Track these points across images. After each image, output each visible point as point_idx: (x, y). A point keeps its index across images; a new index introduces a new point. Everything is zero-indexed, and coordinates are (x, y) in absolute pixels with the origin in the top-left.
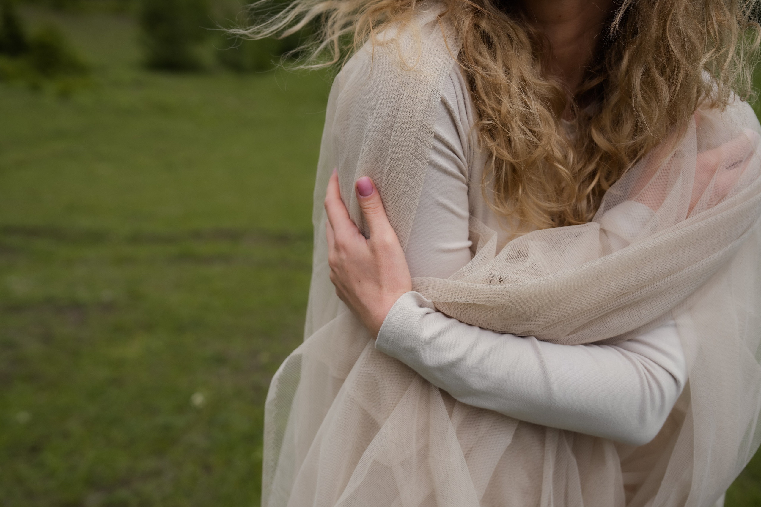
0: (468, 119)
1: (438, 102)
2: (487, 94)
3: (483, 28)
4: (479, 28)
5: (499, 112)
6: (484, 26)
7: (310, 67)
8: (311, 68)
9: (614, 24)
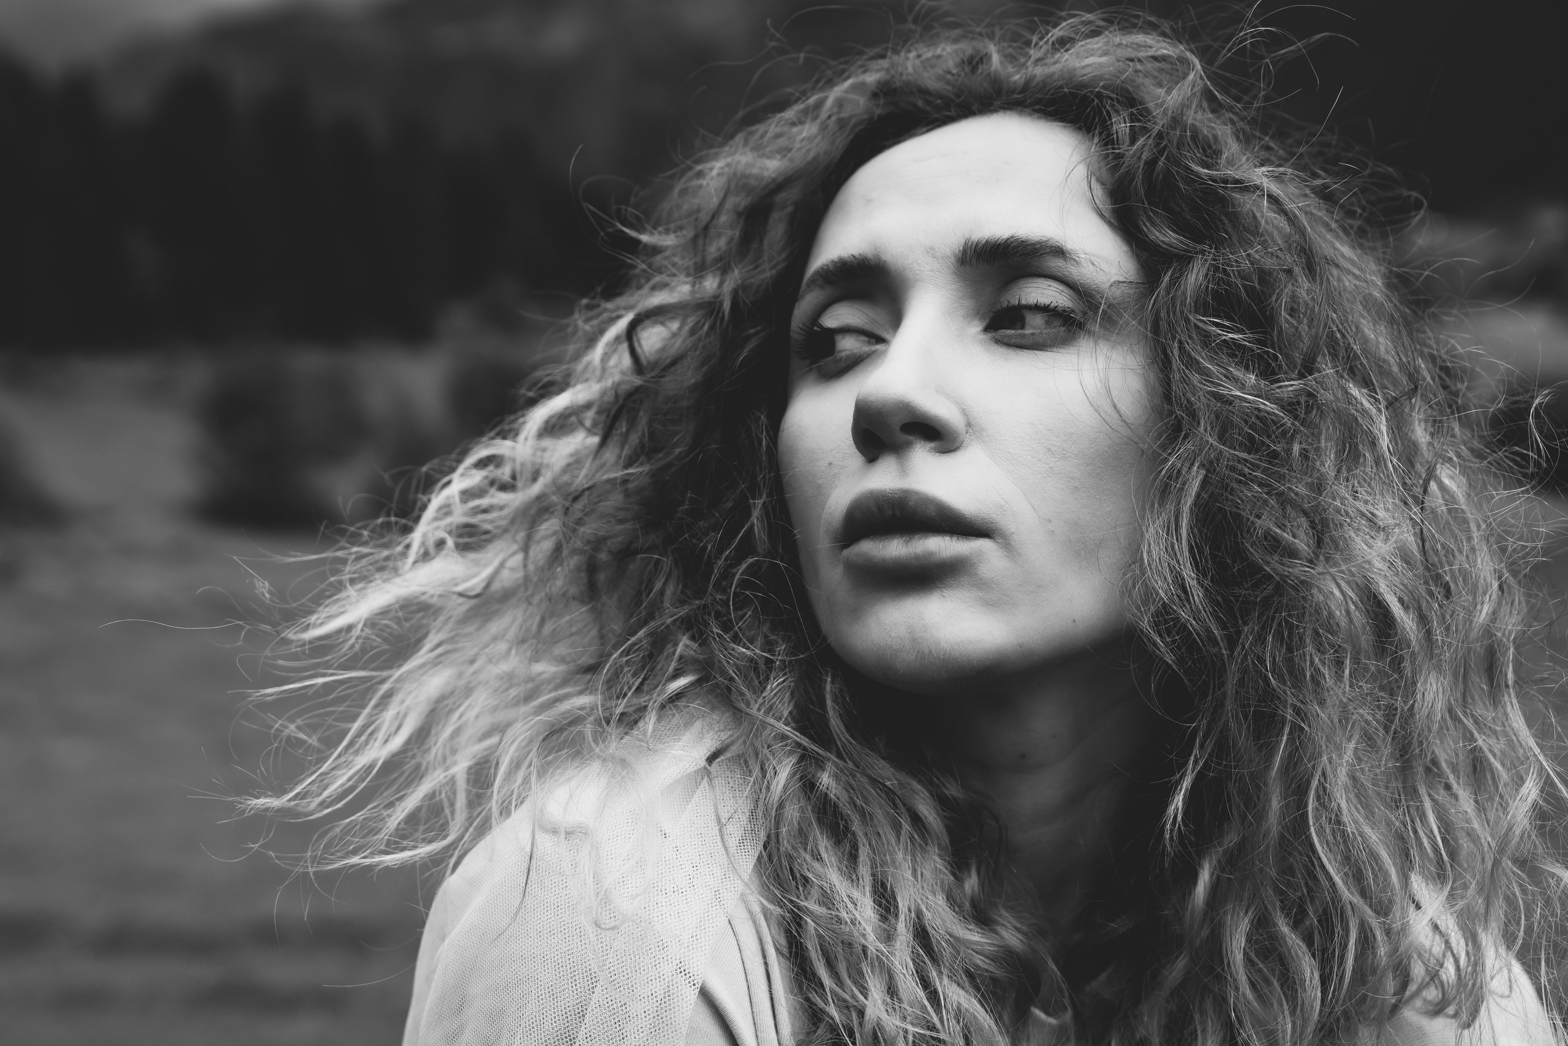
0: (777, 1032)
1: (691, 996)
2: (830, 965)
3: (824, 789)
4: (812, 793)
5: (861, 1013)
6: (826, 786)
7: (377, 859)
8: (381, 862)
9: (1171, 809)
